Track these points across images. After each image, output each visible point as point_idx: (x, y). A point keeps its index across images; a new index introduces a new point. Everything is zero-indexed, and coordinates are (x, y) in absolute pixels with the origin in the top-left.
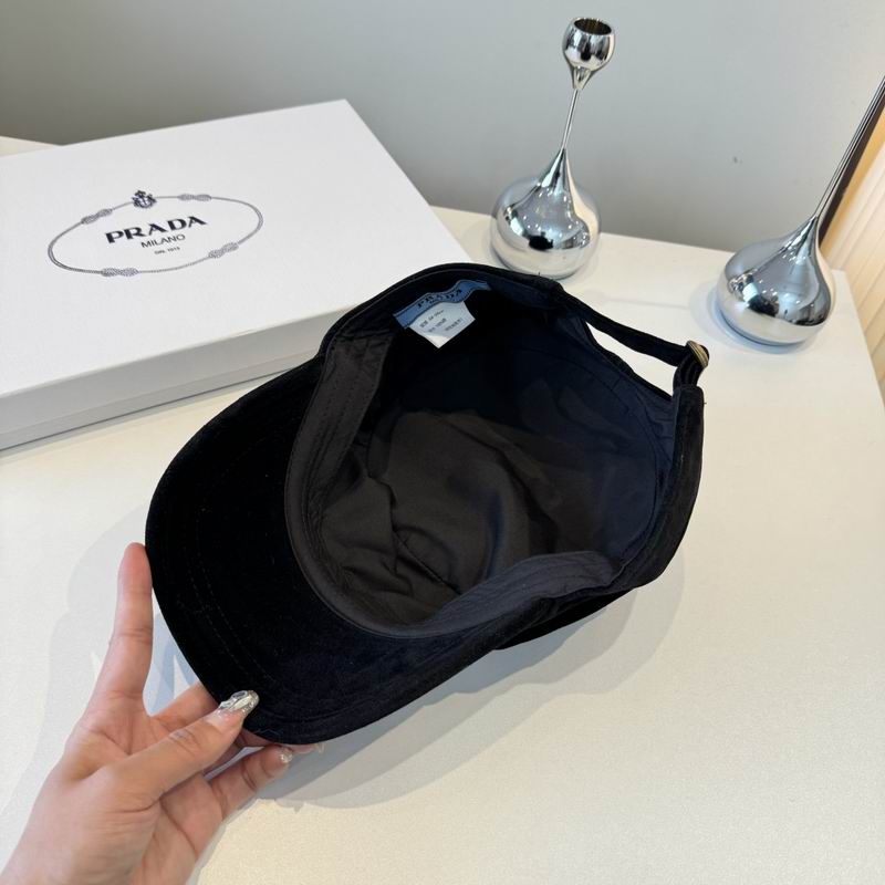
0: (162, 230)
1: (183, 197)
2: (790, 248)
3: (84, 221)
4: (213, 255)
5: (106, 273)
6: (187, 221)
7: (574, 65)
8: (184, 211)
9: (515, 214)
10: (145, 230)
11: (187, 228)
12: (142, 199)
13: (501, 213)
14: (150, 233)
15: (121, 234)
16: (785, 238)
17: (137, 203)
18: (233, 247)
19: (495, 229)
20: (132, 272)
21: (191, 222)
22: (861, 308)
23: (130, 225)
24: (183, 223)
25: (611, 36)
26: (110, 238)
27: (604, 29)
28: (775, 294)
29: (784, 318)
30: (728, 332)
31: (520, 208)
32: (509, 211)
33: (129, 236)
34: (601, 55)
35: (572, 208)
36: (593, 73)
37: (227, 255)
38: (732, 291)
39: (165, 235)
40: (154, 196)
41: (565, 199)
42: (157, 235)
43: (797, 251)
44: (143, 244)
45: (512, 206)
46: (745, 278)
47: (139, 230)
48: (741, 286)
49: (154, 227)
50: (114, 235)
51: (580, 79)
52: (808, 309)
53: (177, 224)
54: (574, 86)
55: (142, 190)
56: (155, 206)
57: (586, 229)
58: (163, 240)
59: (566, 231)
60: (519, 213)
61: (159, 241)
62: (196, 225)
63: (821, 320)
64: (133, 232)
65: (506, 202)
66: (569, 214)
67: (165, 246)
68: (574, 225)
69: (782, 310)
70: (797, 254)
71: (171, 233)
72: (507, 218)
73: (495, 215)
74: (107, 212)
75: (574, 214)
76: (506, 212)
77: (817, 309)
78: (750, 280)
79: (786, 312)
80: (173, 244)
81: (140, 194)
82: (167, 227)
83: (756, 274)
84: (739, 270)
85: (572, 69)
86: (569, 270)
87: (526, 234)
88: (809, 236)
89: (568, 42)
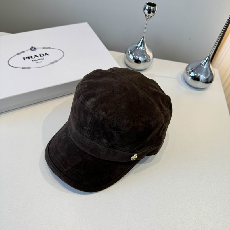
0: (38, 57)
1: (44, 48)
2: (203, 63)
3: (18, 54)
4: (51, 63)
5: (23, 68)
6: (44, 54)
7: (146, 15)
8: (44, 52)
9: (131, 53)
10: (33, 57)
11: (44, 56)
12: (33, 49)
13: (127, 53)
14: (35, 58)
15: (27, 58)
16: (201, 61)
17: (31, 50)
18: (56, 61)
19: (126, 57)
20: (29, 68)
21: (45, 55)
22: (222, 79)
23: (29, 55)
24: (43, 55)
25: (156, 7)
26: (24, 59)
27: (154, 5)
28: (199, 75)
29: (201, 81)
30: (186, 85)
31: (132, 51)
32: (129, 52)
33: (29, 58)
34: (154, 12)
35: (146, 52)
36: (151, 17)
37: (55, 64)
38: (188, 74)
39: (38, 58)
40: (36, 48)
41: (144, 50)
42: (36, 58)
43: (205, 64)
44: (33, 61)
45: (130, 51)
46: (191, 71)
47: (32, 57)
48: (190, 73)
49: (36, 56)
50: (25, 58)
51: (148, 18)
52: (208, 79)
53: (42, 55)
54: (146, 20)
55: (33, 46)
56: (36, 51)
57: (149, 57)
58: (38, 59)
59: (144, 58)
60: (132, 53)
61: (37, 60)
62: (47, 56)
63: (211, 82)
64: (30, 57)
65: (129, 50)
66: (145, 53)
67: (39, 61)
68: (146, 56)
69: (201, 79)
70: (205, 65)
71: (40, 58)
72: (129, 54)
73: (126, 53)
74: (23, 52)
75: (146, 53)
76: (128, 53)
77: (210, 79)
78: (192, 71)
79: (202, 80)
80: (41, 61)
81: (32, 47)
82: (39, 56)
83: (194, 70)
84: (190, 68)
85: (146, 16)
86: (145, 68)
87: (134, 58)
88: (208, 60)
89: (145, 8)
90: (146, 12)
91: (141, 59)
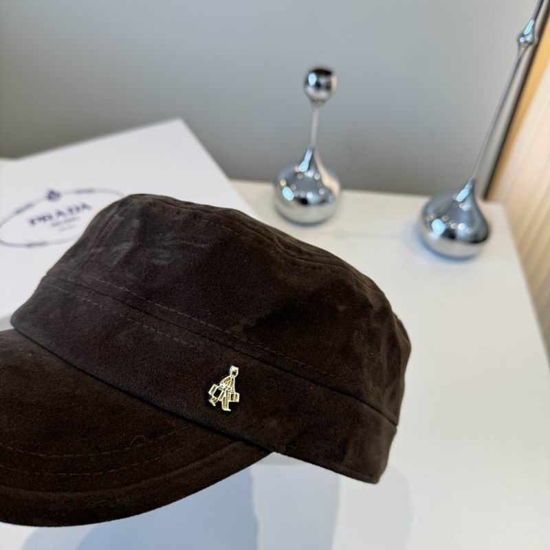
2: (460, 201)
9: (288, 185)
25: (332, 77)
27: (327, 73)
28: (454, 227)
29: (461, 240)
30: (428, 254)
34: (328, 87)
46: (432, 217)
48: (431, 222)
52: (476, 235)
55: (52, 189)
57: (331, 193)
59: (318, 194)
63: (485, 239)
69: (459, 236)
75: (322, 185)
89: (307, 82)
90: (311, 90)
91: (310, 196)
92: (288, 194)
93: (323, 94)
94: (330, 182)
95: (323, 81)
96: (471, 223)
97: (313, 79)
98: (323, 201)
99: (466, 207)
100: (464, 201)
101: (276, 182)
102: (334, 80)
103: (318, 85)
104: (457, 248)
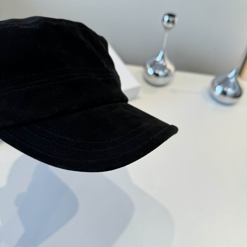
27: (173, 16)
29: (228, 96)
34: (173, 22)
46: (216, 84)
48: (215, 87)
60: (152, 66)
87: (154, 73)
89: (163, 20)
90: (165, 24)
91: (161, 73)
92: (151, 71)
93: (170, 25)
94: (170, 67)
95: (171, 19)
96: (234, 88)
97: (167, 18)
98: (166, 75)
99: (232, 81)
100: (232, 78)
101: (144, 66)
102: (176, 19)
103: (169, 21)
104: (227, 100)
